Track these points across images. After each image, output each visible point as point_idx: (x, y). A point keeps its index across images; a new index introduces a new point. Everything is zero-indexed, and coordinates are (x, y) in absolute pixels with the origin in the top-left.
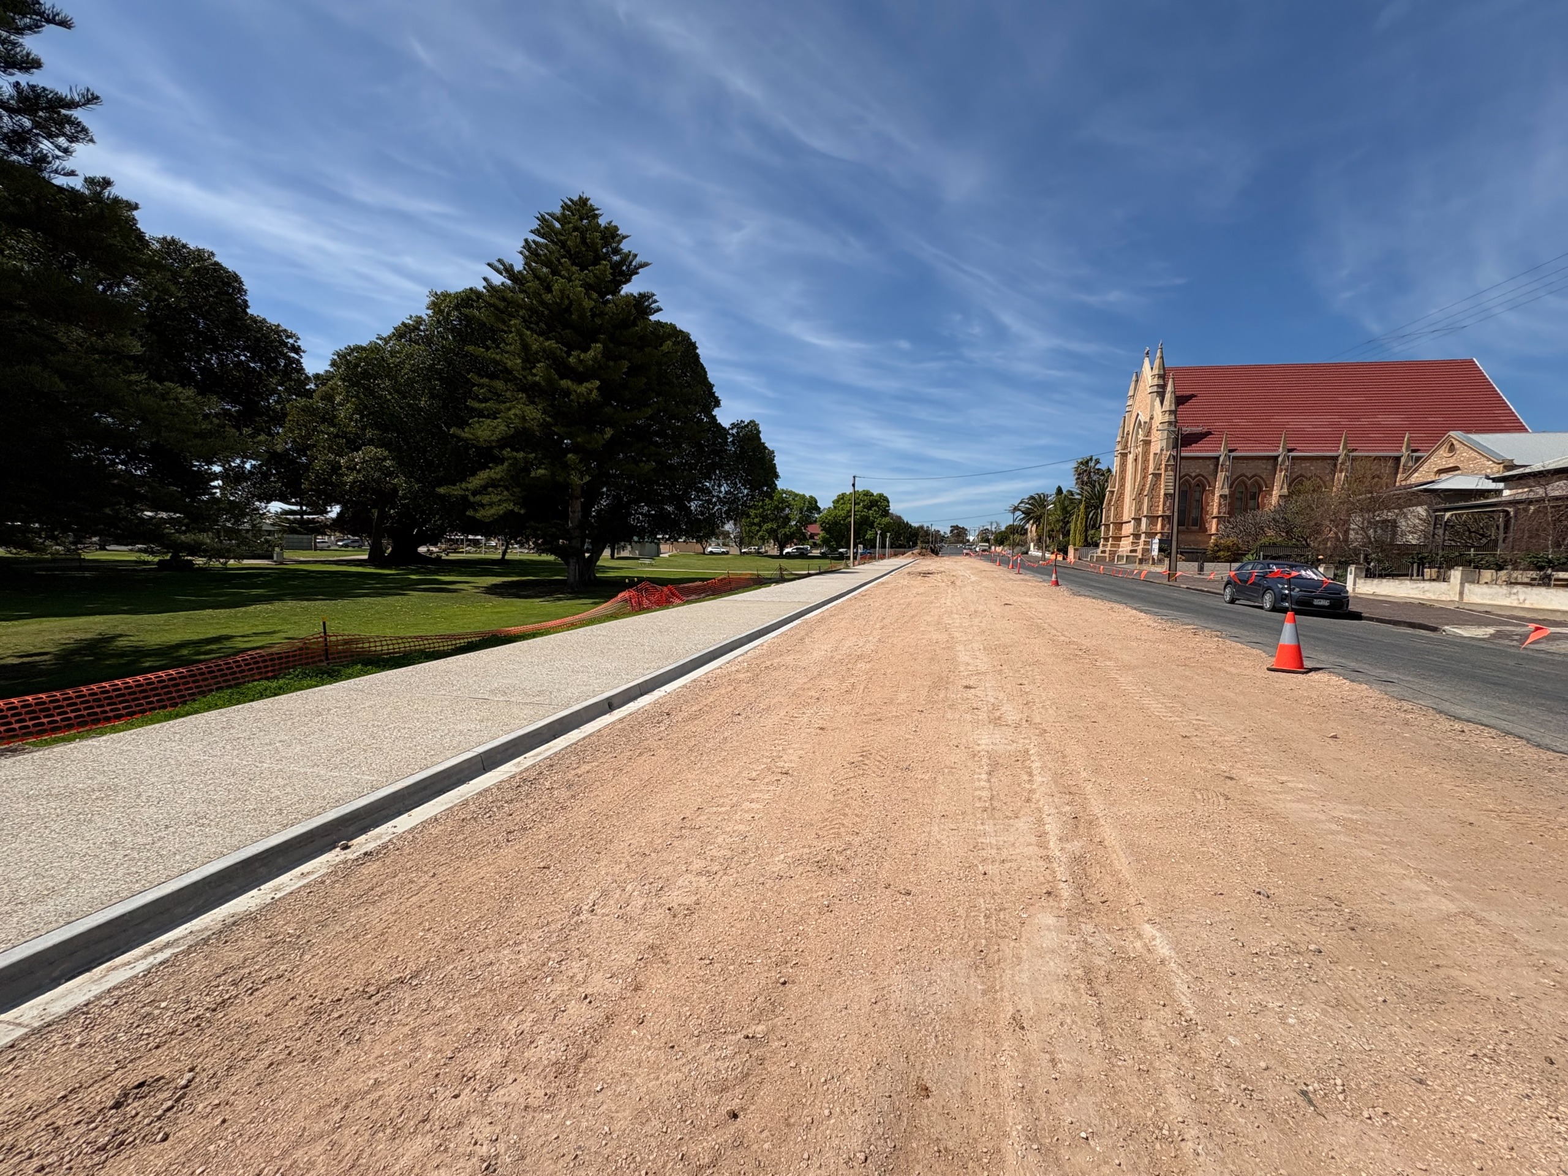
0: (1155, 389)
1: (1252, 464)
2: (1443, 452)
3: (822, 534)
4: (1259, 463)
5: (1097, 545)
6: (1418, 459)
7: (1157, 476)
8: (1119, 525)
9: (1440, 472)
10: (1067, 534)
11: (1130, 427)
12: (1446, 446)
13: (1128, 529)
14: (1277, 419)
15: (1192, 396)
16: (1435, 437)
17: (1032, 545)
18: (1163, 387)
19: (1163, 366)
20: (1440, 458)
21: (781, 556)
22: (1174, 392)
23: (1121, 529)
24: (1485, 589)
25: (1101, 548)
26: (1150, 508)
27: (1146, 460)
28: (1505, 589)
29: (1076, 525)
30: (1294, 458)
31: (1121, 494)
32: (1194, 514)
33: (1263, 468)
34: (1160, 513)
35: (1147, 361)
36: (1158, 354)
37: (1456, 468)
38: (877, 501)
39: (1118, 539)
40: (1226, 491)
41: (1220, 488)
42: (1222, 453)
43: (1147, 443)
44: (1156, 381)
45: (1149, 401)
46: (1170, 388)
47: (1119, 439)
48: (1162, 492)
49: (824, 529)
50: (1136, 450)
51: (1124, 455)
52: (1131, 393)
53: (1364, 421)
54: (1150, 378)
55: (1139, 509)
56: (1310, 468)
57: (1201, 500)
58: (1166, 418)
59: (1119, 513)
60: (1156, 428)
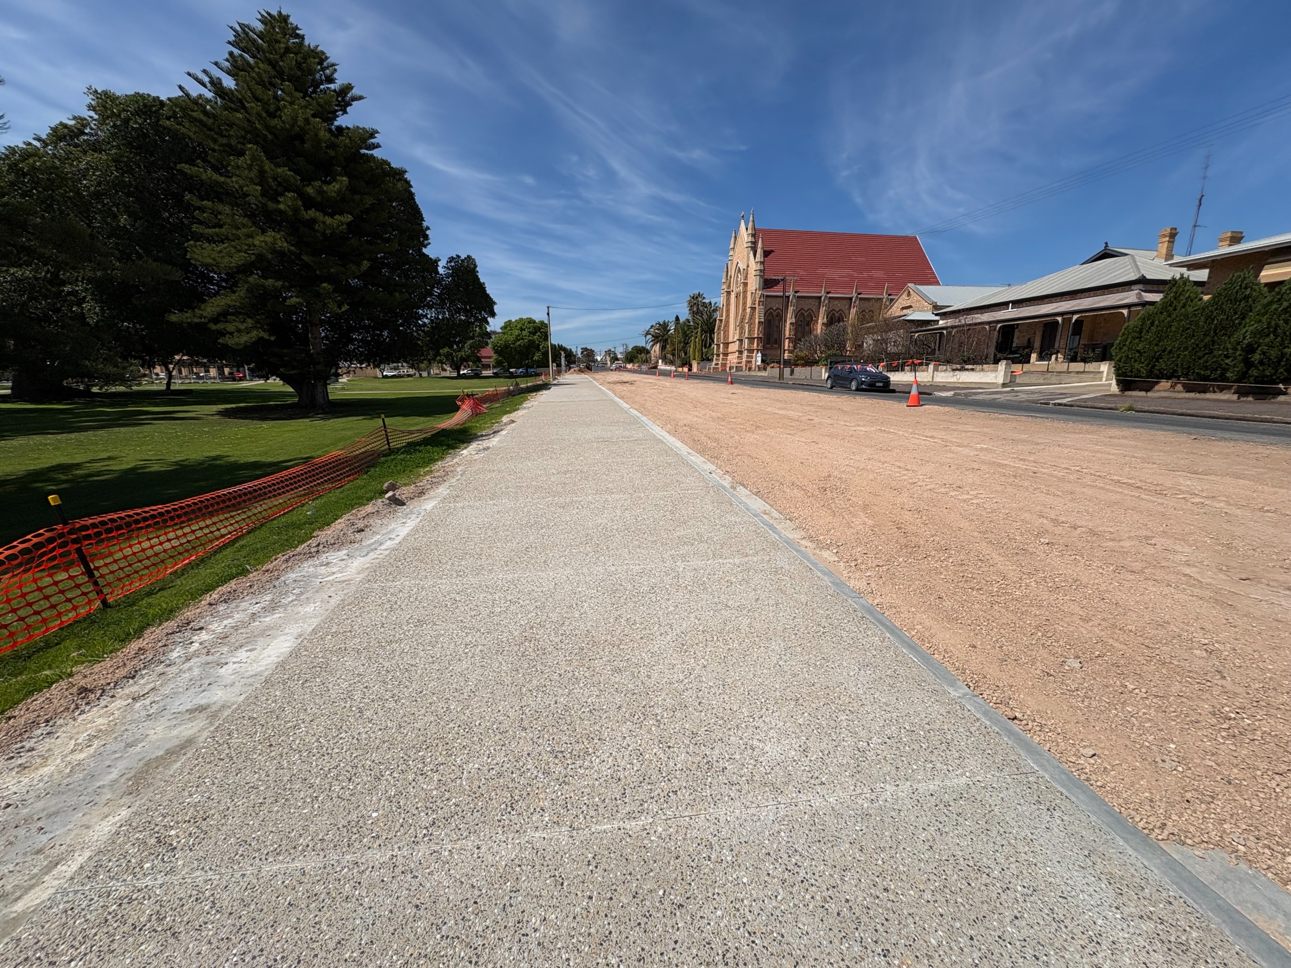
0: (750, 244)
1: (808, 301)
2: (905, 296)
3: (495, 356)
4: (811, 300)
5: (711, 360)
6: (892, 300)
7: (753, 309)
8: (727, 345)
9: (903, 308)
11: (732, 272)
12: (906, 293)
13: (734, 347)
14: (820, 271)
15: (772, 252)
16: (899, 287)
17: (660, 361)
18: (755, 243)
19: (754, 228)
20: (903, 301)
21: (460, 377)
22: (762, 248)
23: (728, 348)
24: (943, 374)
25: (714, 362)
26: (749, 331)
27: (745, 297)
28: (951, 373)
29: (695, 346)
30: (830, 298)
31: (727, 322)
32: (775, 336)
33: (813, 304)
34: (756, 336)
35: (743, 222)
36: (751, 219)
37: (910, 307)
38: (540, 329)
39: (727, 354)
40: (793, 320)
41: (790, 319)
42: (791, 293)
43: (745, 284)
44: (750, 239)
45: (745, 253)
46: (760, 245)
47: (724, 280)
48: (757, 321)
49: (496, 352)
50: (736, 289)
51: (729, 293)
52: (732, 246)
53: (865, 275)
54: (746, 236)
55: (741, 333)
56: (838, 305)
57: (778, 327)
58: (759, 267)
59: (726, 336)
60: (752, 273)
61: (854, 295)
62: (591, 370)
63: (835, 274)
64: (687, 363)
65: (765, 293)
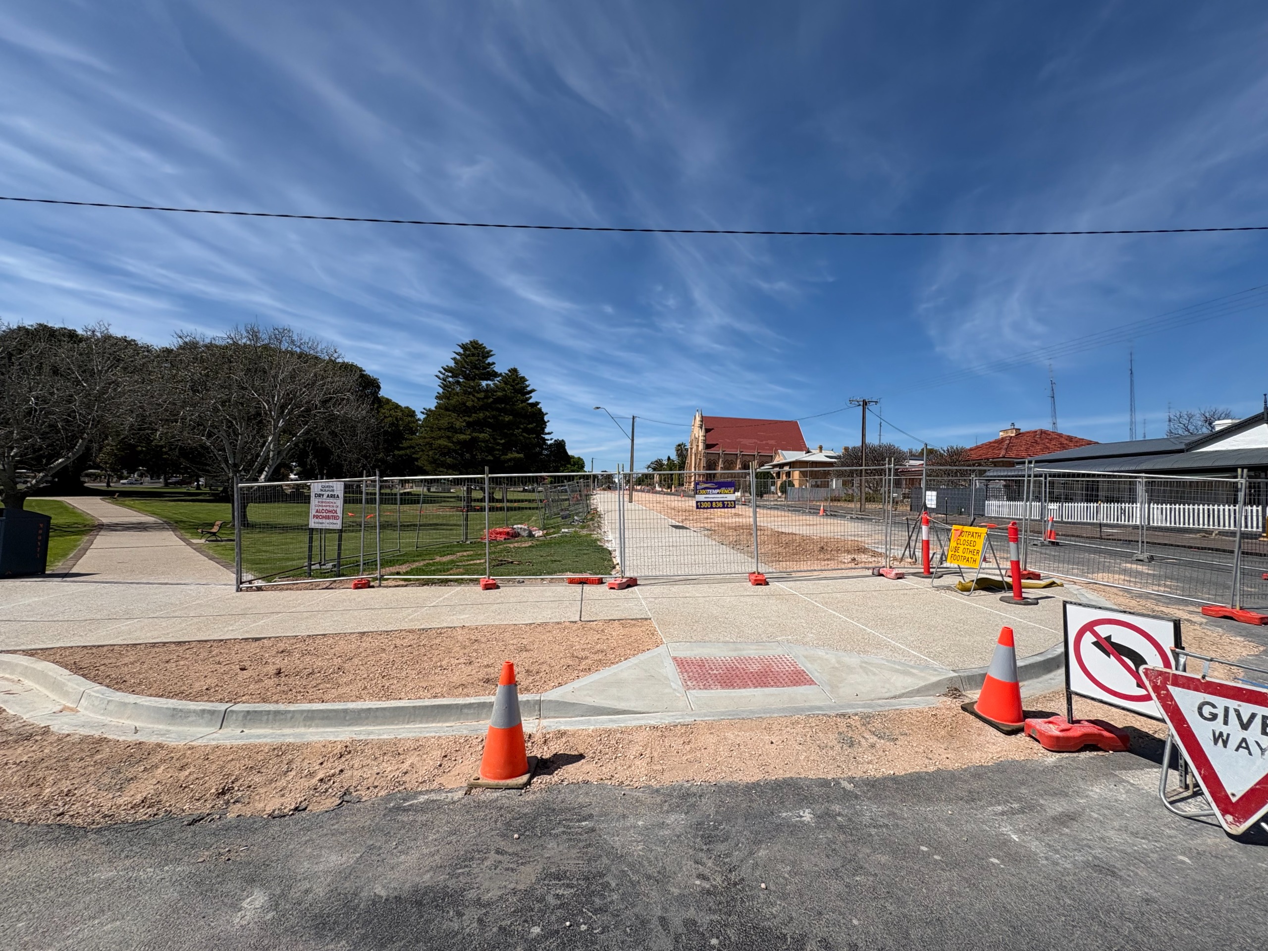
0: (699, 426)
1: (731, 456)
2: (778, 457)
5: (681, 485)
7: (700, 459)
8: (690, 477)
10: (672, 480)
11: (693, 439)
13: (693, 479)
14: (737, 439)
15: (712, 429)
18: (702, 425)
19: (702, 417)
22: (706, 427)
23: (691, 479)
25: (683, 486)
27: (698, 452)
30: (743, 455)
31: (691, 464)
33: (733, 458)
39: (690, 483)
40: (722, 465)
41: (720, 465)
42: (721, 452)
43: (698, 446)
44: (700, 422)
45: (698, 430)
46: (704, 426)
47: (690, 441)
48: (703, 465)
50: (694, 448)
54: (698, 421)
57: (715, 469)
58: (703, 438)
59: (690, 472)
60: (700, 441)
63: (746, 442)
65: (707, 451)
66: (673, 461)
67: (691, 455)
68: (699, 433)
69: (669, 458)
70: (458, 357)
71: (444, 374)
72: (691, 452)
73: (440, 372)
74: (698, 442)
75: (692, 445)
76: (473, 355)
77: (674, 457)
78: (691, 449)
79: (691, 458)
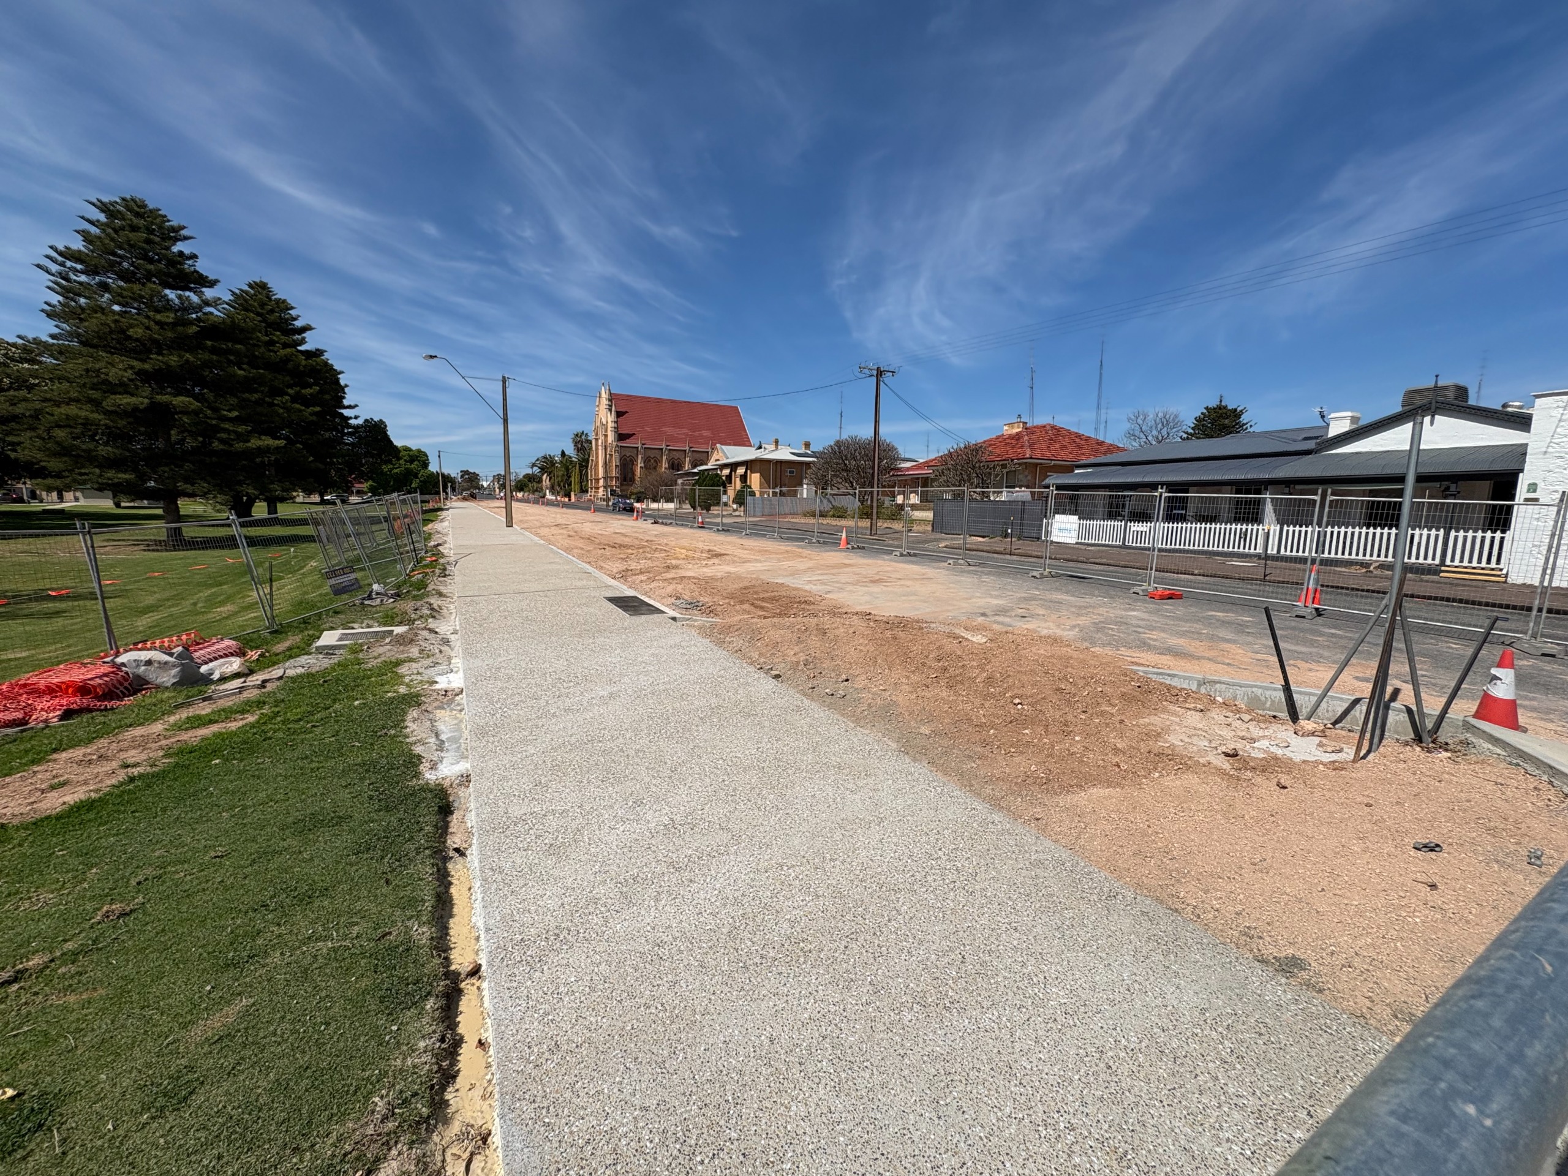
0: (608, 406)
1: (653, 451)
4: (655, 451)
5: (585, 492)
7: (611, 455)
8: (597, 480)
10: (570, 485)
11: (598, 424)
14: (663, 429)
15: (626, 412)
17: (548, 491)
18: (611, 406)
19: (611, 394)
22: (617, 409)
25: (587, 494)
26: (610, 472)
27: (606, 445)
29: (575, 479)
30: (670, 450)
31: (597, 462)
32: (630, 475)
33: (657, 454)
34: (615, 475)
39: (597, 488)
40: (642, 465)
41: (640, 464)
42: (639, 445)
43: (606, 435)
44: (607, 403)
45: (606, 412)
46: (614, 406)
47: (594, 429)
48: (615, 464)
50: (601, 438)
52: (598, 404)
53: (695, 433)
54: (605, 399)
55: (605, 471)
56: (677, 455)
57: (632, 469)
58: (613, 425)
59: (597, 473)
60: (609, 429)
61: (687, 448)
62: (475, 498)
63: (671, 431)
64: (568, 495)
65: (621, 444)
66: (570, 457)
67: (597, 449)
68: (608, 418)
69: (563, 454)
70: (94, 230)
71: (62, 264)
72: (597, 445)
73: (48, 257)
74: (606, 431)
75: (597, 435)
76: (134, 228)
77: (571, 451)
78: (597, 440)
79: (597, 454)
